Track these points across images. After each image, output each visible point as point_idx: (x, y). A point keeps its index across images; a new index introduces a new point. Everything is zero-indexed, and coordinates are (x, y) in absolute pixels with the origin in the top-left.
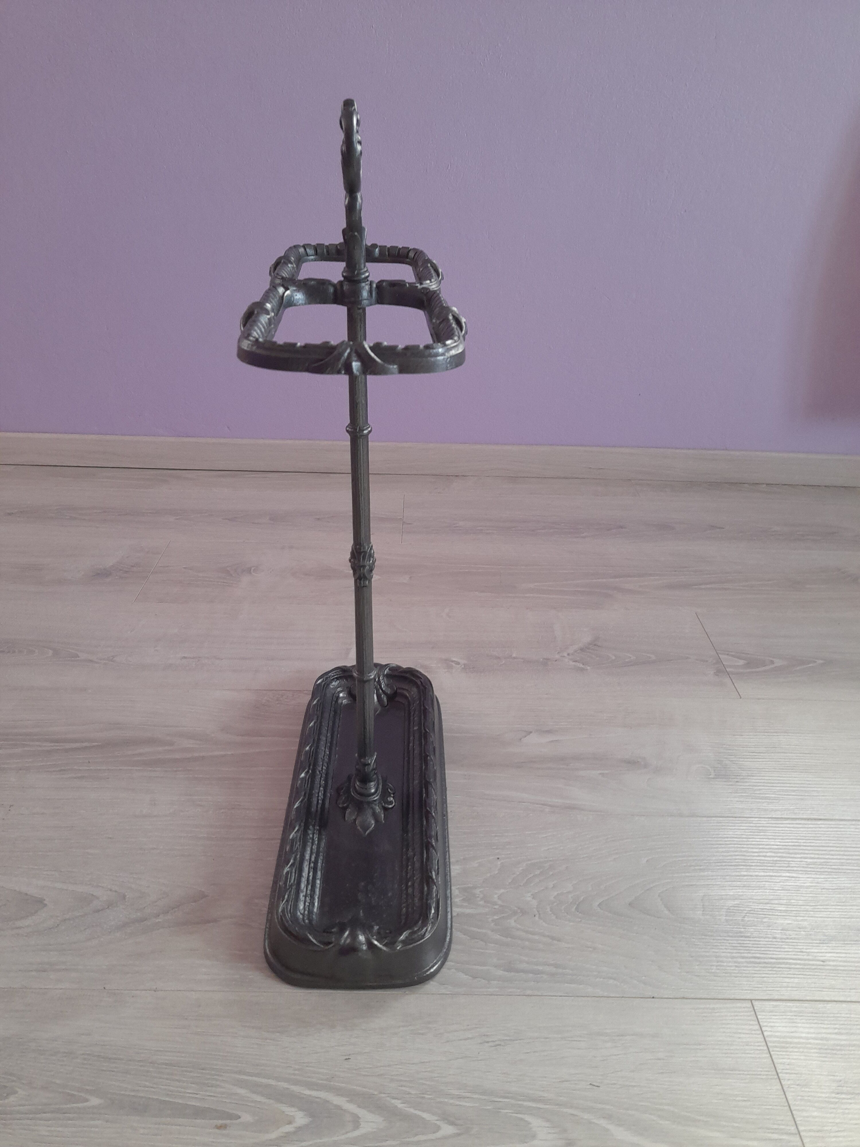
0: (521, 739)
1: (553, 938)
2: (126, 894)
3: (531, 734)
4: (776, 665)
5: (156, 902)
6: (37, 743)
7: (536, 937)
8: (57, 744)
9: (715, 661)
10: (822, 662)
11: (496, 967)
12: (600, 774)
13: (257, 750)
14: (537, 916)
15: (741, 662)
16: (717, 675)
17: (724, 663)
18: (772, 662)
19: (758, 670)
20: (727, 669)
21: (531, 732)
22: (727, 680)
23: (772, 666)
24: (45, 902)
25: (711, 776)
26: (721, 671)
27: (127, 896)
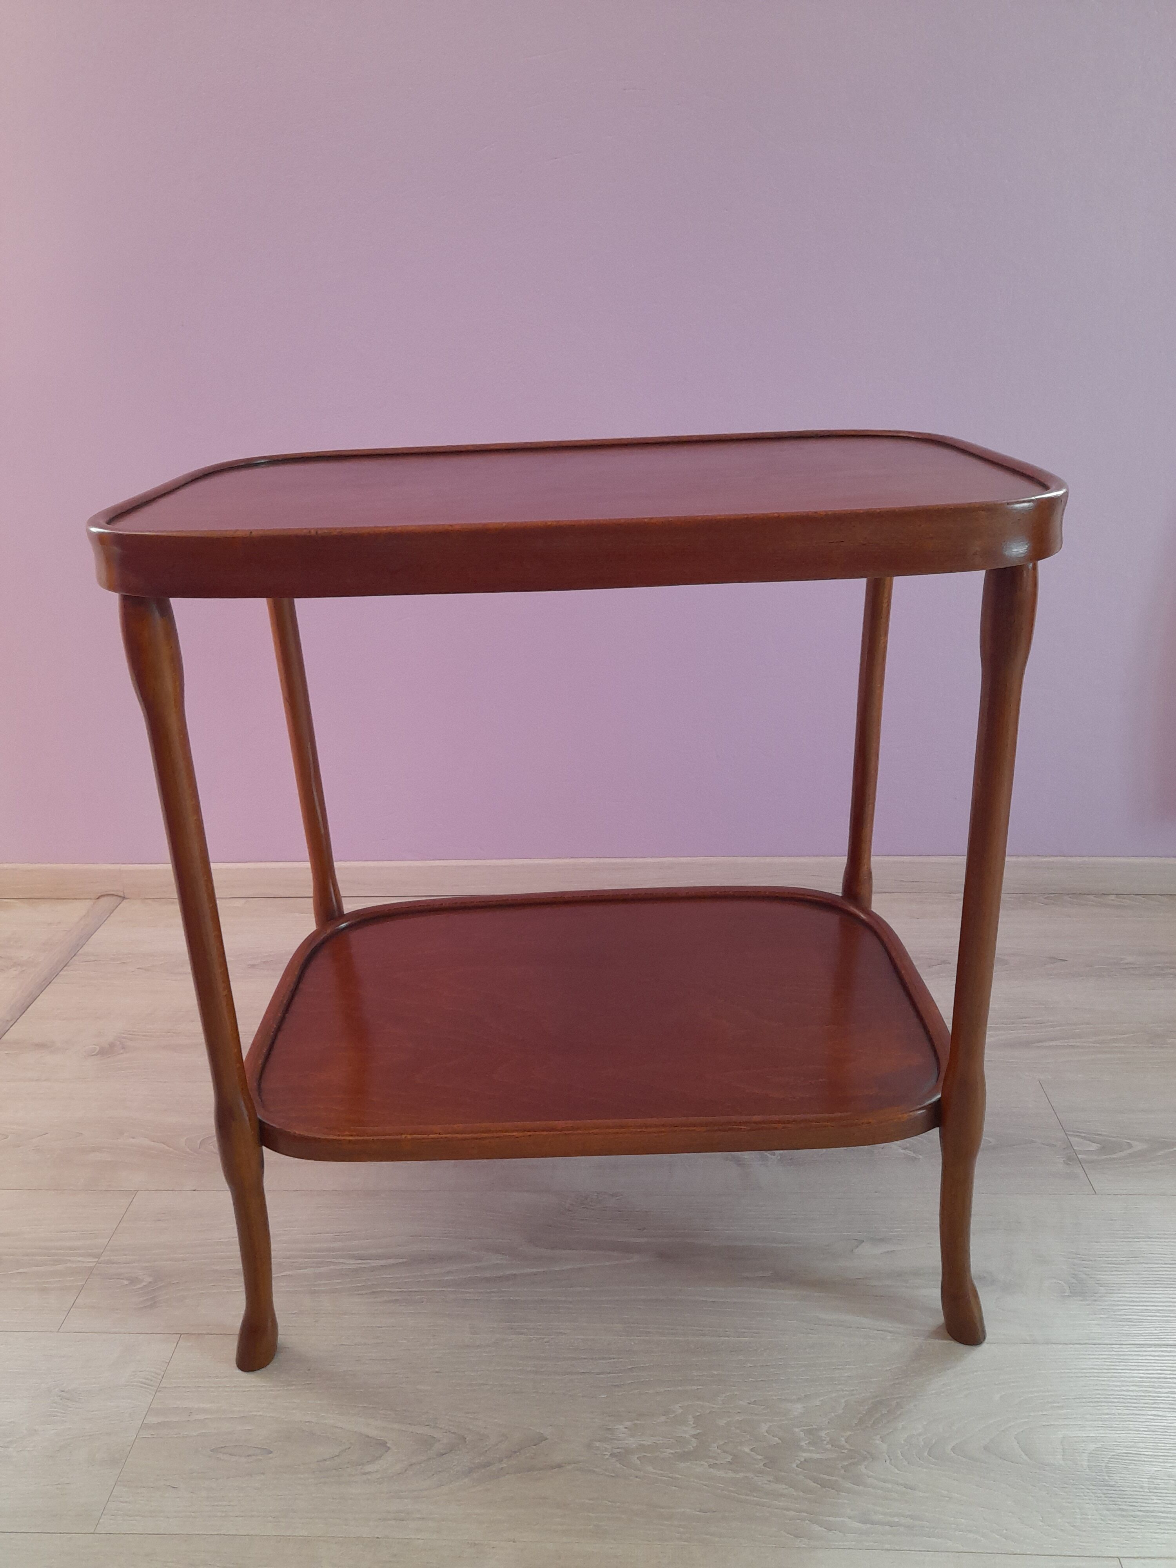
0: (852, 1250)
1: (906, 1486)
2: (466, 1436)
4: (1134, 1149)
5: (497, 1445)
7: (890, 1486)
9: (1064, 1146)
11: (850, 1518)
13: (570, 1267)
14: (888, 1462)
15: (1094, 1147)
16: (1068, 1164)
17: (1075, 1148)
18: (1130, 1146)
19: (1114, 1156)
20: (1079, 1156)
21: (863, 1241)
22: (1078, 1170)
23: (1129, 1151)
24: (388, 1445)
25: (1066, 1294)
26: (1071, 1158)
27: (468, 1439)
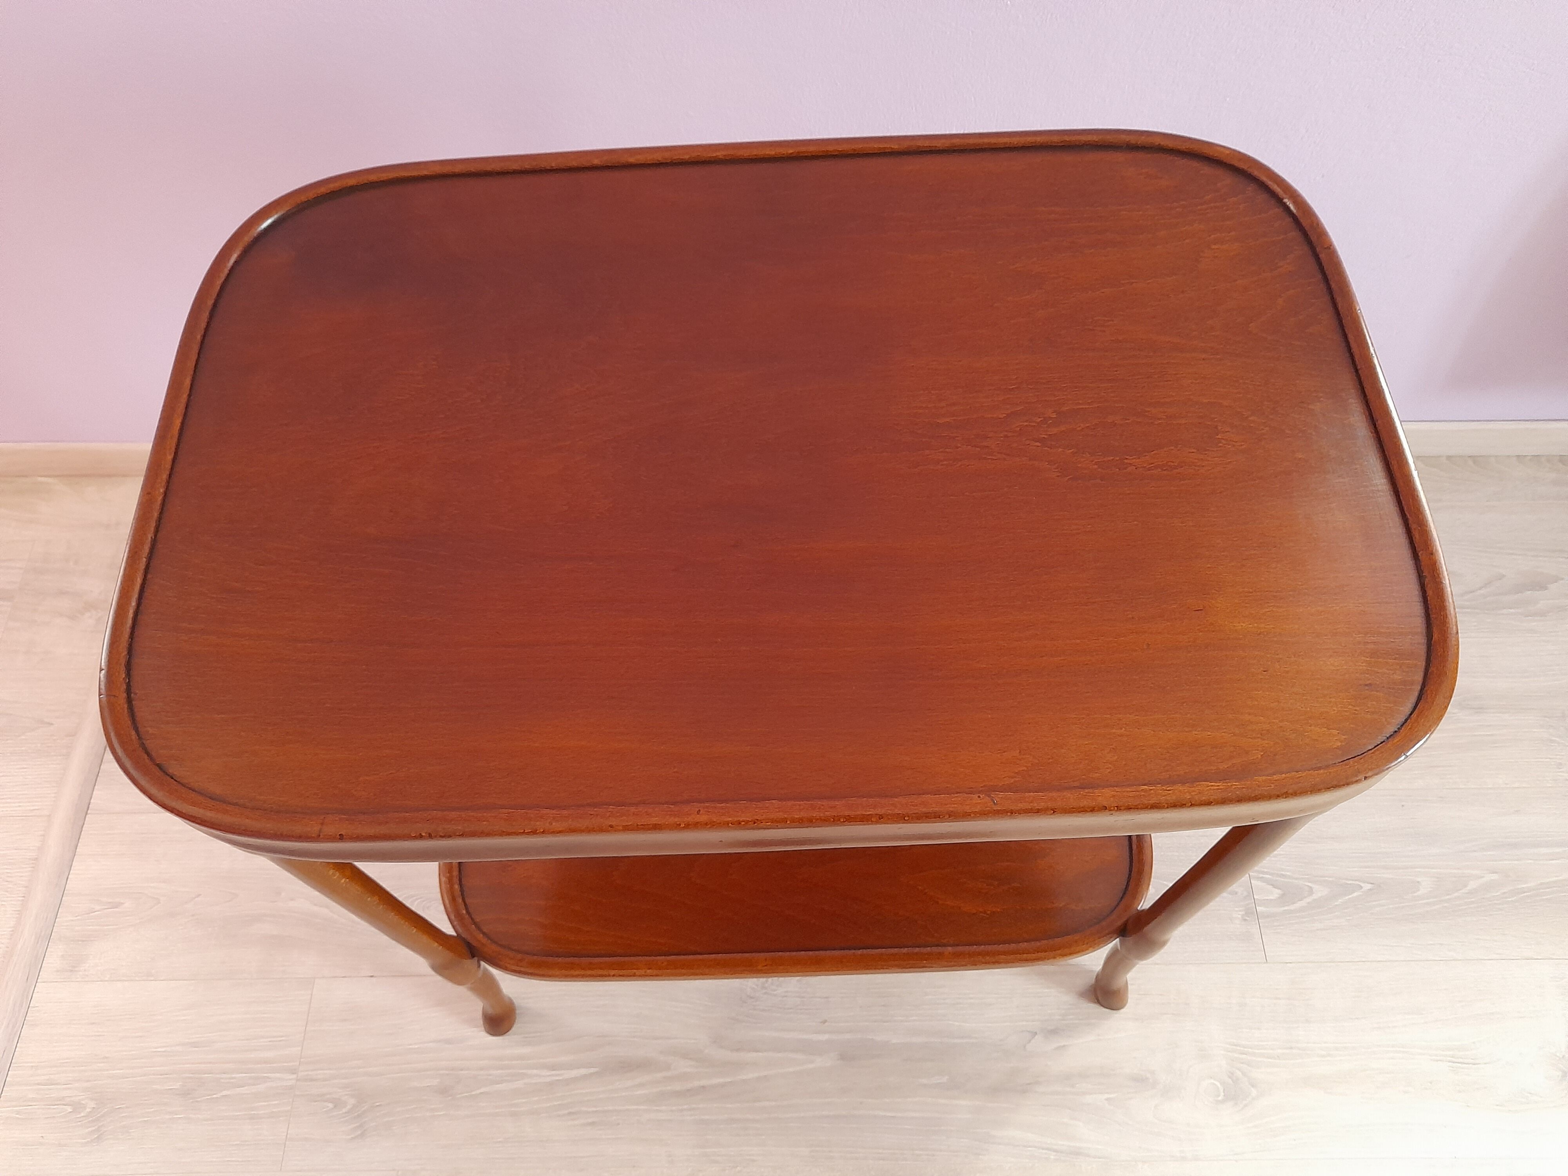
0: (1025, 1047)
3: (1036, 1037)
4: (1315, 896)
6: (535, 1072)
8: (554, 1072)
9: (1245, 893)
10: (1369, 886)
12: (1107, 1099)
13: (756, 1075)
15: (1276, 893)
16: (1245, 920)
17: (1255, 897)
18: (1311, 891)
19: (1292, 907)
20: (1258, 908)
21: (1036, 1033)
22: (1255, 930)
23: (1309, 900)
25: (1220, 1099)
26: (1250, 912)
